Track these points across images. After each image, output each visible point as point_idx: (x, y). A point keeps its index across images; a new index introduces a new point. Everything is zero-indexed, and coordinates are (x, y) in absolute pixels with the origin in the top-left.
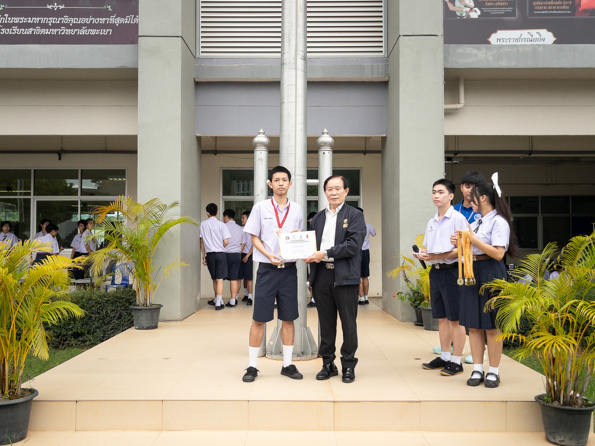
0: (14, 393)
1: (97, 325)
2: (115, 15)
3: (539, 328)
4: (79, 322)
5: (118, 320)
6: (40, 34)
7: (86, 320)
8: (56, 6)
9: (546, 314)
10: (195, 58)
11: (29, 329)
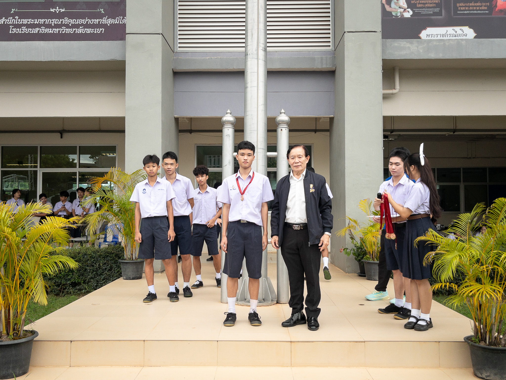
0: (17, 334)
1: (91, 275)
2: (107, 16)
3: (469, 279)
4: (77, 274)
5: (109, 272)
6: (45, 33)
7: (82, 272)
8: (57, 10)
10: (173, 52)
11: (30, 280)
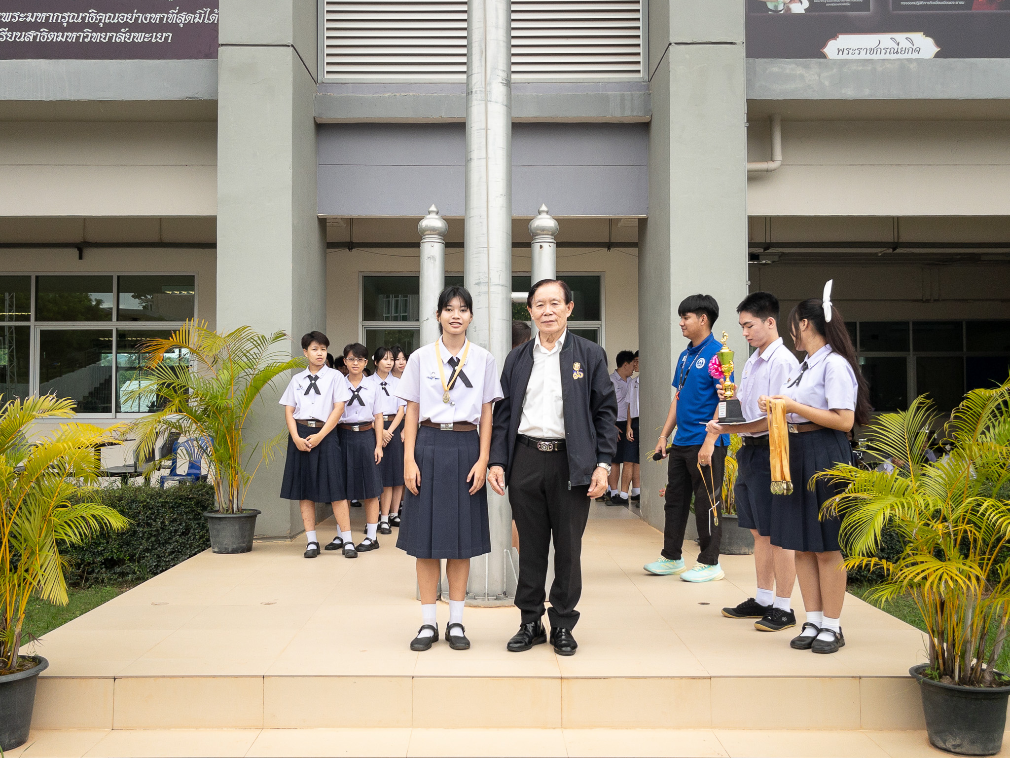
0: (5, 663)
1: (146, 545)
2: (178, 8)
3: (916, 549)
4: (116, 541)
5: (183, 537)
6: (48, 41)
7: (127, 537)
9: (928, 525)
10: (316, 82)
11: (33, 553)
